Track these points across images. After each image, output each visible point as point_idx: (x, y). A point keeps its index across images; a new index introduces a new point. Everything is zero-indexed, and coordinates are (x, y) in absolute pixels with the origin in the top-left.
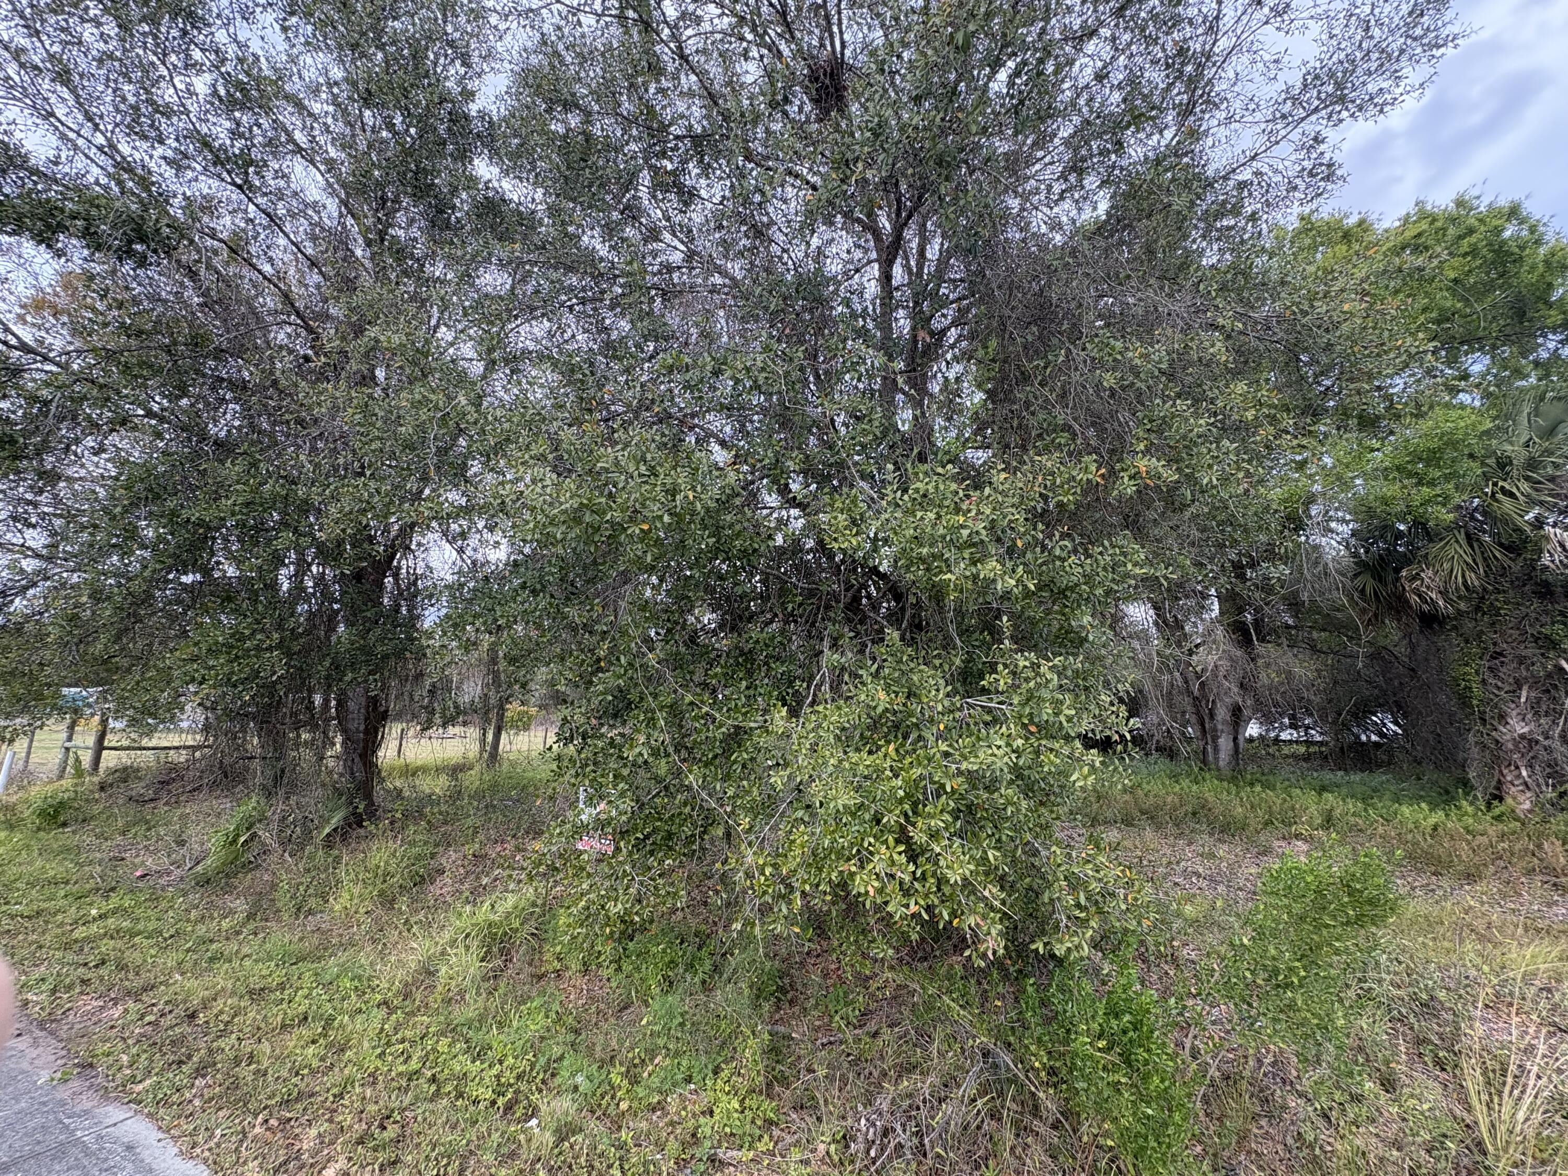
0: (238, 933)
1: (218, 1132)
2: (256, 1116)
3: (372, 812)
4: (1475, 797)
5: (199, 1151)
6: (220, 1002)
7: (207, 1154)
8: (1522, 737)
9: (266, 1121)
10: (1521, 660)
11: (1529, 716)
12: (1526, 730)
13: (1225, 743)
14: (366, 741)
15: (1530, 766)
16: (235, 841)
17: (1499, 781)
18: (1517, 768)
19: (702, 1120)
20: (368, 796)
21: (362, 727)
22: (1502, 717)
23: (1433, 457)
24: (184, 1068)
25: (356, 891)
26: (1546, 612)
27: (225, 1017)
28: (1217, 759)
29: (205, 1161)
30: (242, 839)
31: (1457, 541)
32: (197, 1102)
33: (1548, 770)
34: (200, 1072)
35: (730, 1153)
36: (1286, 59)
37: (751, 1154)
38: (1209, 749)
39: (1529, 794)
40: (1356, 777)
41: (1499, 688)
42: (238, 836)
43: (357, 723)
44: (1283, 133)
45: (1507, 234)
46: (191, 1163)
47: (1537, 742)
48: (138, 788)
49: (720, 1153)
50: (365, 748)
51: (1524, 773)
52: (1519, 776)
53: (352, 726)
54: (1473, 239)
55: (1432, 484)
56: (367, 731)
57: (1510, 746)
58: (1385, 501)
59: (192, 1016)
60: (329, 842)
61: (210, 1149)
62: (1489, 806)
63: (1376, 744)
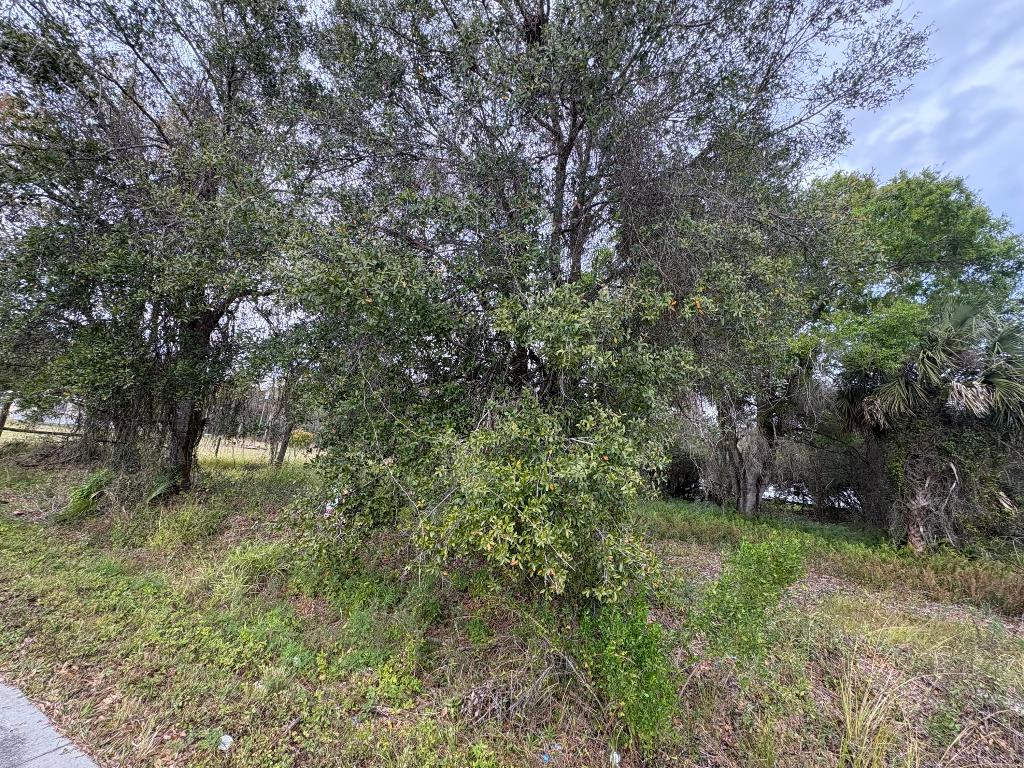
0: (79, 555)
1: (34, 671)
2: (63, 662)
3: (187, 486)
4: (892, 543)
5: (18, 681)
6: (55, 592)
7: (23, 683)
8: (923, 508)
9: (70, 666)
10: (928, 460)
11: (929, 496)
12: (925, 504)
13: (751, 497)
14: (188, 438)
15: (925, 526)
16: (88, 496)
17: (907, 534)
18: (918, 526)
19: (370, 688)
20: (186, 476)
21: (186, 429)
22: (914, 496)
23: (891, 331)
24: (18, 630)
25: (167, 534)
26: (946, 434)
27: (56, 603)
28: (744, 506)
29: (21, 688)
30: (93, 495)
31: (900, 385)
32: (23, 652)
33: (935, 529)
34: (30, 633)
35: (385, 709)
36: (824, 60)
37: (399, 711)
38: (741, 500)
39: (922, 543)
40: (827, 527)
41: (914, 477)
42: (90, 493)
43: (183, 426)
44: (819, 109)
45: (952, 198)
46: (10, 689)
47: (931, 512)
48: (24, 456)
49: (379, 709)
50: (187, 443)
51: (921, 530)
52: (919, 531)
53: (179, 428)
54: (933, 197)
55: (890, 347)
56: (189, 432)
57: (916, 513)
58: (861, 354)
59: (33, 600)
60: (154, 502)
61: (25, 681)
62: (899, 548)
63: (844, 509)
